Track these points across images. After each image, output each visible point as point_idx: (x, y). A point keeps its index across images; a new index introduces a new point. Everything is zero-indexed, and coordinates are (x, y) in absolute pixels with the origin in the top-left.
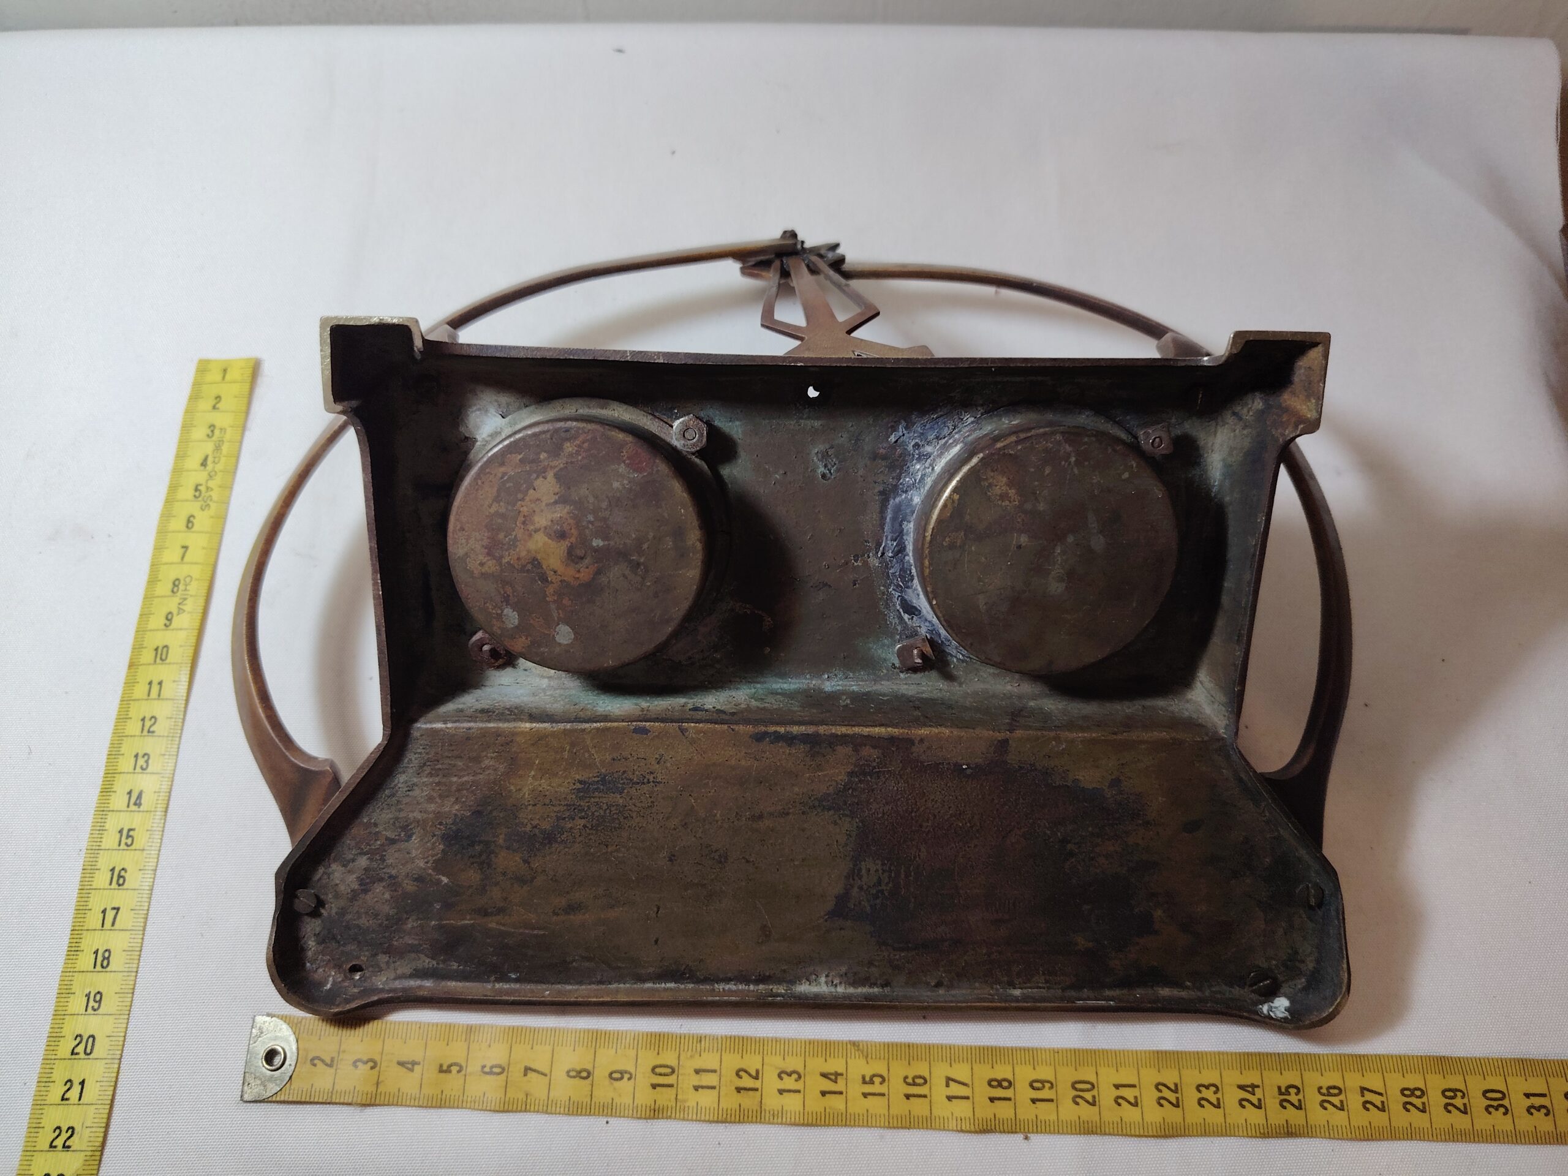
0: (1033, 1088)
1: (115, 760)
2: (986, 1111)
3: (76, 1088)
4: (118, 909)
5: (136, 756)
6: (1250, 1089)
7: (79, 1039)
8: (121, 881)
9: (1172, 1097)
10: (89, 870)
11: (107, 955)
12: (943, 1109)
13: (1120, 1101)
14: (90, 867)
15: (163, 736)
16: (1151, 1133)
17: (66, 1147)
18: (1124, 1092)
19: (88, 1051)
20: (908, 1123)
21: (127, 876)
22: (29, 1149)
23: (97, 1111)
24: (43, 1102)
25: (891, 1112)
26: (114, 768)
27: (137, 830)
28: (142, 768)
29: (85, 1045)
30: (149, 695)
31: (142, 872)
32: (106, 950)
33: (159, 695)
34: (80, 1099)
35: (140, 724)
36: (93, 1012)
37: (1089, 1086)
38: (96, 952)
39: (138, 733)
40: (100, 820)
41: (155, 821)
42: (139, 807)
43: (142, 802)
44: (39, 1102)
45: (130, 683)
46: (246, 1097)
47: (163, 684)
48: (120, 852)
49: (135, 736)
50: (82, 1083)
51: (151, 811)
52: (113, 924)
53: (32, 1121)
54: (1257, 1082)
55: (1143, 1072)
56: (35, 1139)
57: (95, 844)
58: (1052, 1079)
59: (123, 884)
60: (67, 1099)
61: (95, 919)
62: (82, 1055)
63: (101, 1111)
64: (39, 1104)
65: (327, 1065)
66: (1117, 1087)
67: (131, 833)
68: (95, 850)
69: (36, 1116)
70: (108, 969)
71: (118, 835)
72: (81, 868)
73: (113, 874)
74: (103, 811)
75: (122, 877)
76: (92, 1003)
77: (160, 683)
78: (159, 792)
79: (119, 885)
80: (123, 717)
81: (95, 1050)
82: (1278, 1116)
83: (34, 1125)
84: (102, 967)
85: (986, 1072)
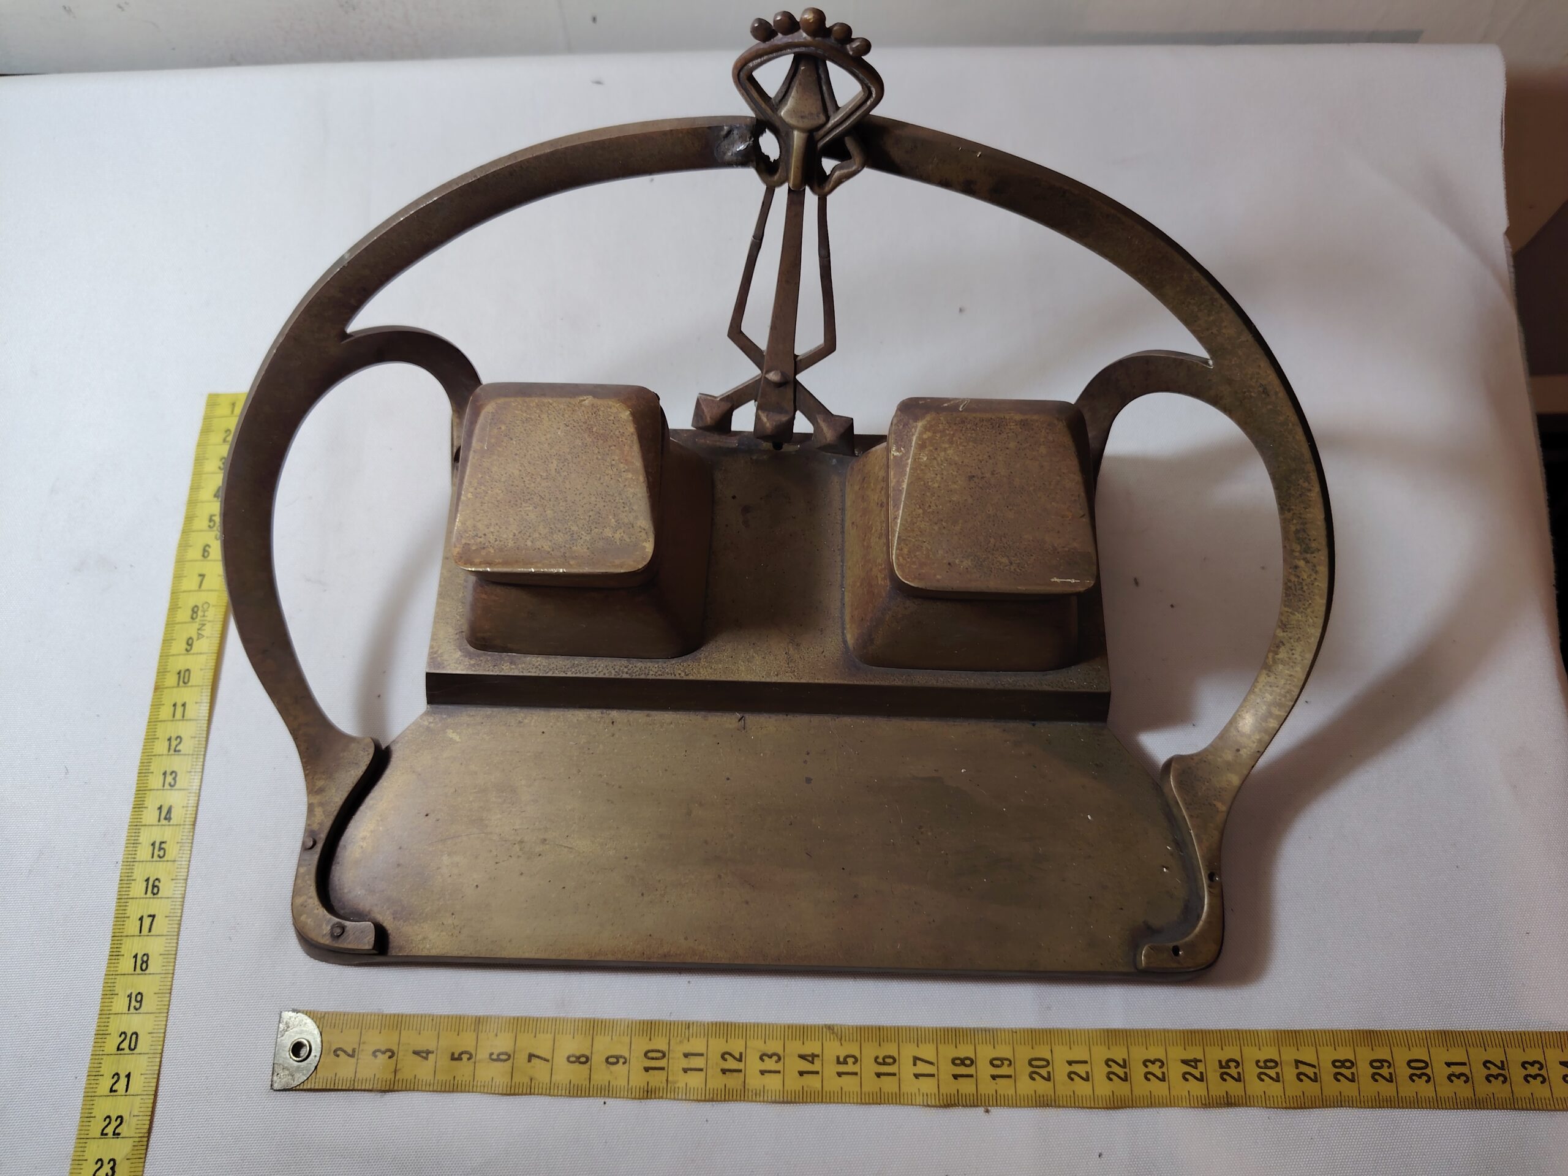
0: (993, 1065)
1: (146, 778)
2: (950, 1087)
3: (123, 1081)
4: (153, 916)
5: (165, 774)
6: (1193, 1064)
7: (123, 1036)
8: (155, 890)
9: (1120, 1071)
10: (126, 880)
11: (145, 958)
12: (910, 1085)
13: (1073, 1076)
14: (126, 878)
15: (189, 755)
16: (1101, 1106)
17: (116, 1134)
18: (1076, 1068)
19: (132, 1047)
20: (879, 1099)
21: (161, 885)
22: (82, 1136)
23: (142, 1101)
24: (93, 1094)
25: (863, 1090)
26: (145, 785)
27: (168, 843)
28: (170, 785)
29: (130, 1041)
30: (174, 716)
31: (174, 881)
32: (144, 955)
33: (183, 716)
34: (127, 1091)
35: (167, 743)
36: (135, 1011)
37: (1044, 1063)
38: (136, 956)
39: (165, 752)
40: (133, 835)
41: (185, 834)
42: (169, 821)
43: (172, 816)
44: (90, 1094)
45: (156, 705)
46: (276, 1086)
47: (187, 706)
48: (154, 863)
49: (163, 755)
50: (128, 1076)
51: (180, 825)
52: (150, 930)
53: (84, 1111)
54: (1200, 1056)
55: (1094, 1049)
56: (87, 1128)
57: (130, 856)
58: (1010, 1056)
59: (157, 893)
60: (116, 1091)
61: (132, 926)
62: (127, 1051)
63: (146, 1101)
64: (90, 1096)
65: (349, 1055)
66: (1070, 1063)
67: (163, 846)
68: (130, 862)
69: (88, 1107)
70: (147, 972)
71: (151, 848)
72: (119, 879)
73: (147, 884)
74: (136, 826)
75: (156, 886)
76: (133, 1003)
77: (184, 705)
78: (187, 807)
79: (154, 894)
80: (150, 738)
81: (138, 1047)
82: (1218, 1088)
83: (86, 1115)
84: (142, 970)
85: (949, 1051)
